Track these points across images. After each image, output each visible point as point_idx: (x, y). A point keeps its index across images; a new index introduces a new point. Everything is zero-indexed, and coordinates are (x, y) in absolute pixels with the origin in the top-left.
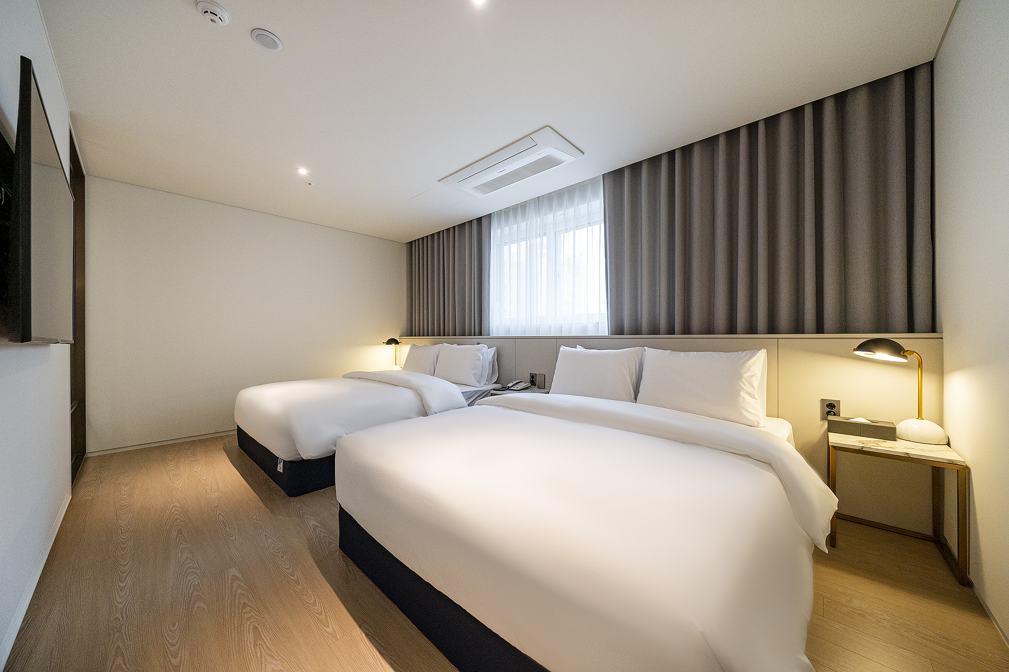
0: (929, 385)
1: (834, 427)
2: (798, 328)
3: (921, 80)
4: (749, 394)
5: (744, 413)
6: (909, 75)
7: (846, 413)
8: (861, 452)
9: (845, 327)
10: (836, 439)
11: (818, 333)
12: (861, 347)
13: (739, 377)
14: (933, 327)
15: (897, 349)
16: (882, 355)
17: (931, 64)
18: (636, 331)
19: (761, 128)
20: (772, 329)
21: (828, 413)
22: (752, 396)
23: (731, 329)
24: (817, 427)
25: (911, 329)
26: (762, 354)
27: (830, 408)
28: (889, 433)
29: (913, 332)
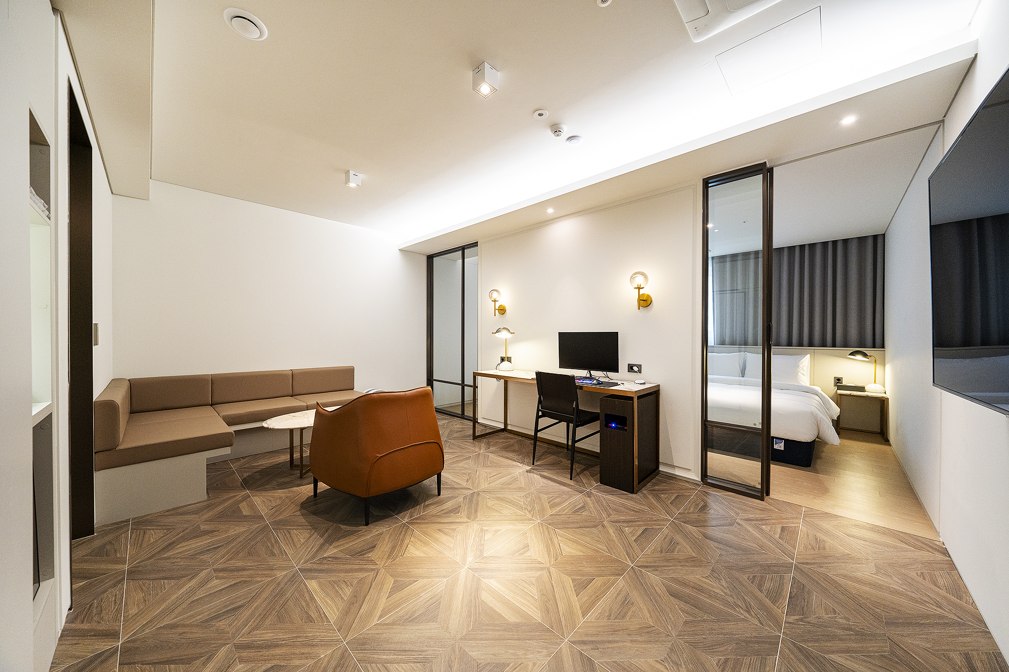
0: (879, 369)
1: (839, 388)
2: (823, 344)
3: (880, 241)
4: (802, 374)
5: (800, 382)
6: (875, 237)
7: (845, 382)
8: (850, 395)
9: (845, 345)
10: (839, 392)
11: (833, 347)
12: (851, 354)
13: (798, 366)
14: (883, 347)
15: (865, 355)
16: (859, 357)
17: (884, 234)
18: (733, 343)
19: (807, 248)
20: (811, 344)
21: (837, 383)
22: (804, 375)
23: (790, 344)
24: (833, 389)
25: (874, 347)
26: (808, 356)
27: (838, 380)
28: (862, 389)
29: (875, 348)
